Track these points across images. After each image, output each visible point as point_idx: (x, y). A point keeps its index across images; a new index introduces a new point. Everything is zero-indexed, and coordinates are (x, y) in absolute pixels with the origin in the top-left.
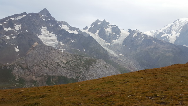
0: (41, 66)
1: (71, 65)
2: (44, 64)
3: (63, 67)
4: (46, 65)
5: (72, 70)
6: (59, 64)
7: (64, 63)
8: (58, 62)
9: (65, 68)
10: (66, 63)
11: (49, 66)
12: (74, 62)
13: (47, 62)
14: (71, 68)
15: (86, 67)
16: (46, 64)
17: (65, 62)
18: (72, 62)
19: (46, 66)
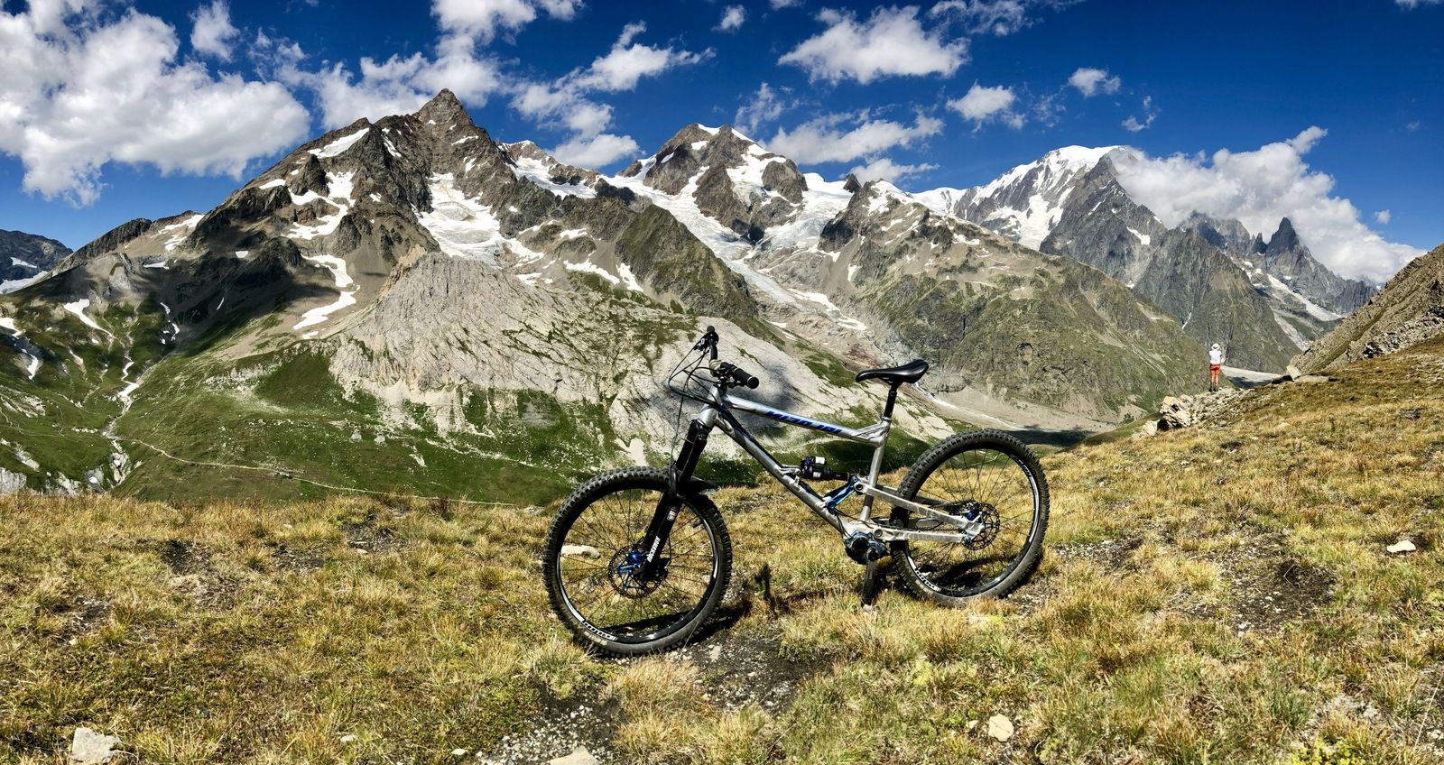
0: (442, 345)
1: (571, 345)
2: (452, 339)
3: (535, 353)
4: (462, 343)
5: (578, 364)
6: (516, 341)
7: (539, 336)
8: (513, 332)
9: (549, 357)
10: (550, 337)
11: (473, 348)
12: (587, 329)
13: (466, 331)
14: (573, 359)
15: (645, 355)
16: (463, 336)
17: (545, 331)
18: (578, 333)
19: (464, 348)
